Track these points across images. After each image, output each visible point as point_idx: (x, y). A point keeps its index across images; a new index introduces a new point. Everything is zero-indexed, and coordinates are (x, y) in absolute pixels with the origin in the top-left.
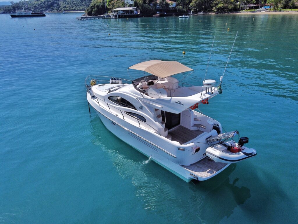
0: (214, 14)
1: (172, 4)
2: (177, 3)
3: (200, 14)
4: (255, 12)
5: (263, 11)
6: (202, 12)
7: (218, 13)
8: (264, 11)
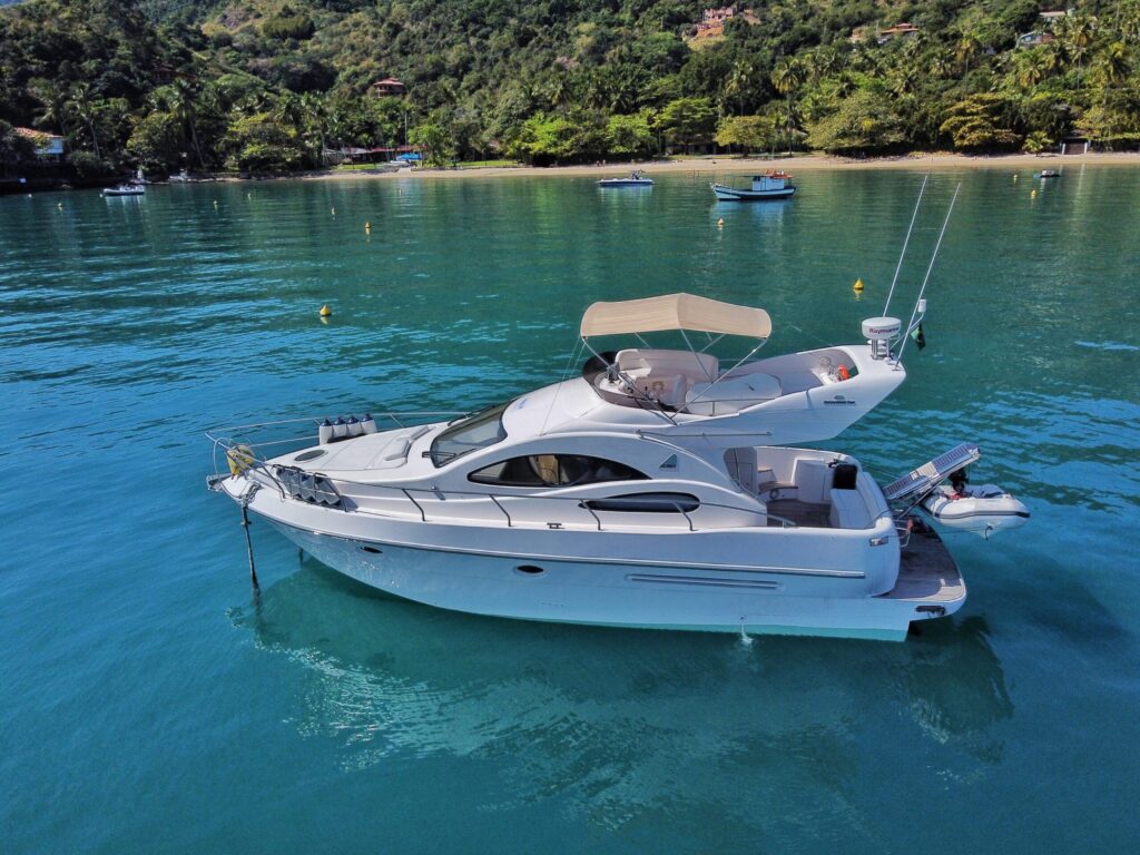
0: (235, 180)
1: (45, 144)
2: (68, 139)
3: (180, 181)
4: (378, 172)
5: (401, 170)
6: (183, 174)
7: (249, 178)
8: (409, 169)
